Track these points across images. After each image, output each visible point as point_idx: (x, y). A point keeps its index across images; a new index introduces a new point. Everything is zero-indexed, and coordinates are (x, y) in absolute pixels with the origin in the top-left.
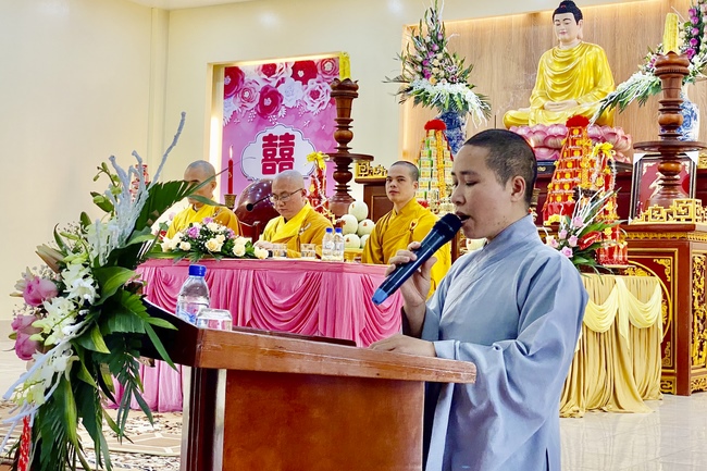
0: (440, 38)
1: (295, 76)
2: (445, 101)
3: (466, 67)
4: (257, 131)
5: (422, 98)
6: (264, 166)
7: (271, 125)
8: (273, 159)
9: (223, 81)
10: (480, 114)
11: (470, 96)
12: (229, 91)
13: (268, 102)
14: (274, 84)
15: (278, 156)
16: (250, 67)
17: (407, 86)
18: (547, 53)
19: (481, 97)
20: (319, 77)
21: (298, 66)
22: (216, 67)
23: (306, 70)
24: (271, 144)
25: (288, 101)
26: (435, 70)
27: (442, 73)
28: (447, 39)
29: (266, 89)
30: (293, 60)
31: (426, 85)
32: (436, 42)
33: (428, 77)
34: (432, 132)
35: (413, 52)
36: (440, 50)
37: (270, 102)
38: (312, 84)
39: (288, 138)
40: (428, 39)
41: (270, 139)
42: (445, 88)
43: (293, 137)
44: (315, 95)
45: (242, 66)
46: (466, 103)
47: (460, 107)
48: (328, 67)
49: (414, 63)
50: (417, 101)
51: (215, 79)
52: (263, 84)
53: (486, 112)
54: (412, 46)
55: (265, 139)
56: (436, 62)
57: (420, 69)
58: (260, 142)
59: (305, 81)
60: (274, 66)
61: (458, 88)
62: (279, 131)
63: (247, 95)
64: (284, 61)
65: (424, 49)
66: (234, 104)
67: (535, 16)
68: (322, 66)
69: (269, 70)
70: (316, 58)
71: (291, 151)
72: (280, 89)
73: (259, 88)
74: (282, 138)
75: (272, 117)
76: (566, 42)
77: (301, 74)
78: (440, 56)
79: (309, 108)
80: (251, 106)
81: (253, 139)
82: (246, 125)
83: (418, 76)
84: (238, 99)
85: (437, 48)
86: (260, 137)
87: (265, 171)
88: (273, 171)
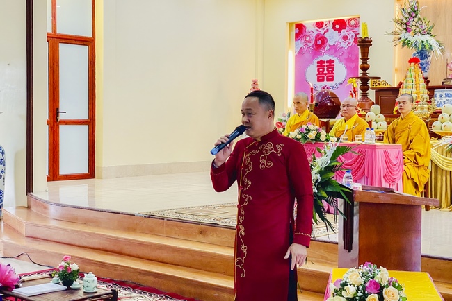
0: (416, 9)
1: (334, 28)
2: (419, 45)
3: (430, 25)
4: (313, 58)
5: (406, 43)
6: (318, 77)
7: (321, 55)
8: (323, 73)
9: (294, 31)
10: (439, 52)
11: (433, 41)
12: (297, 36)
13: (319, 42)
14: (322, 32)
15: (326, 72)
16: (309, 24)
17: (398, 37)
19: (439, 42)
20: (347, 28)
21: (335, 23)
22: (291, 24)
23: (340, 25)
24: (321, 65)
25: (331, 42)
26: (413, 28)
27: (417, 30)
28: (420, 9)
29: (318, 35)
30: (333, 19)
31: (408, 36)
32: (414, 12)
33: (410, 31)
34: (412, 64)
35: (401, 18)
36: (416, 16)
37: (321, 42)
38: (344, 32)
39: (331, 62)
40: (409, 10)
42: (419, 38)
43: (333, 61)
44: (345, 38)
45: (304, 23)
46: (431, 46)
47: (428, 48)
48: (353, 23)
49: (401, 24)
50: (404, 45)
51: (290, 30)
52: (316, 33)
53: (442, 51)
54: (400, 14)
55: (318, 62)
56: (414, 23)
57: (405, 27)
58: (315, 64)
59: (339, 30)
60: (322, 23)
61: (427, 37)
62: (326, 58)
63: (307, 38)
64: (328, 20)
65: (407, 16)
66: (301, 44)
68: (349, 22)
69: (320, 25)
70: (345, 18)
71: (333, 69)
72: (326, 35)
73: (314, 35)
74: (327, 62)
75: (321, 51)
77: (337, 27)
78: (416, 19)
79: (342, 45)
80: (310, 45)
81: (312, 62)
82: (308, 56)
83: (404, 31)
84: (303, 41)
85: (414, 15)
86: (315, 62)
87: (319, 80)
88: (323, 80)
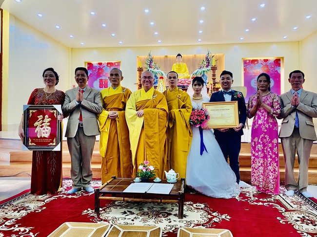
0: (152, 59)
1: (107, 66)
7: (101, 77)
8: (102, 84)
9: (87, 66)
12: (88, 68)
13: (100, 71)
14: (102, 67)
15: (104, 84)
16: (95, 63)
17: (147, 69)
18: (175, 64)
20: (114, 66)
21: (108, 63)
22: (85, 63)
25: (106, 72)
26: (153, 66)
27: (155, 67)
28: (154, 60)
30: (107, 62)
34: (161, 79)
40: (149, 60)
41: (101, 80)
45: (92, 63)
49: (147, 65)
51: (85, 65)
52: (98, 67)
54: (146, 61)
59: (110, 67)
60: (102, 63)
61: (159, 70)
62: (103, 78)
64: (104, 62)
65: (149, 62)
67: (166, 56)
68: (115, 64)
69: (100, 64)
70: (113, 62)
71: (107, 83)
72: (103, 69)
74: (104, 80)
75: (101, 75)
76: (179, 62)
77: (109, 65)
80: (95, 72)
81: (96, 80)
84: (92, 70)
86: (98, 79)
87: (100, 87)
88: (102, 87)
